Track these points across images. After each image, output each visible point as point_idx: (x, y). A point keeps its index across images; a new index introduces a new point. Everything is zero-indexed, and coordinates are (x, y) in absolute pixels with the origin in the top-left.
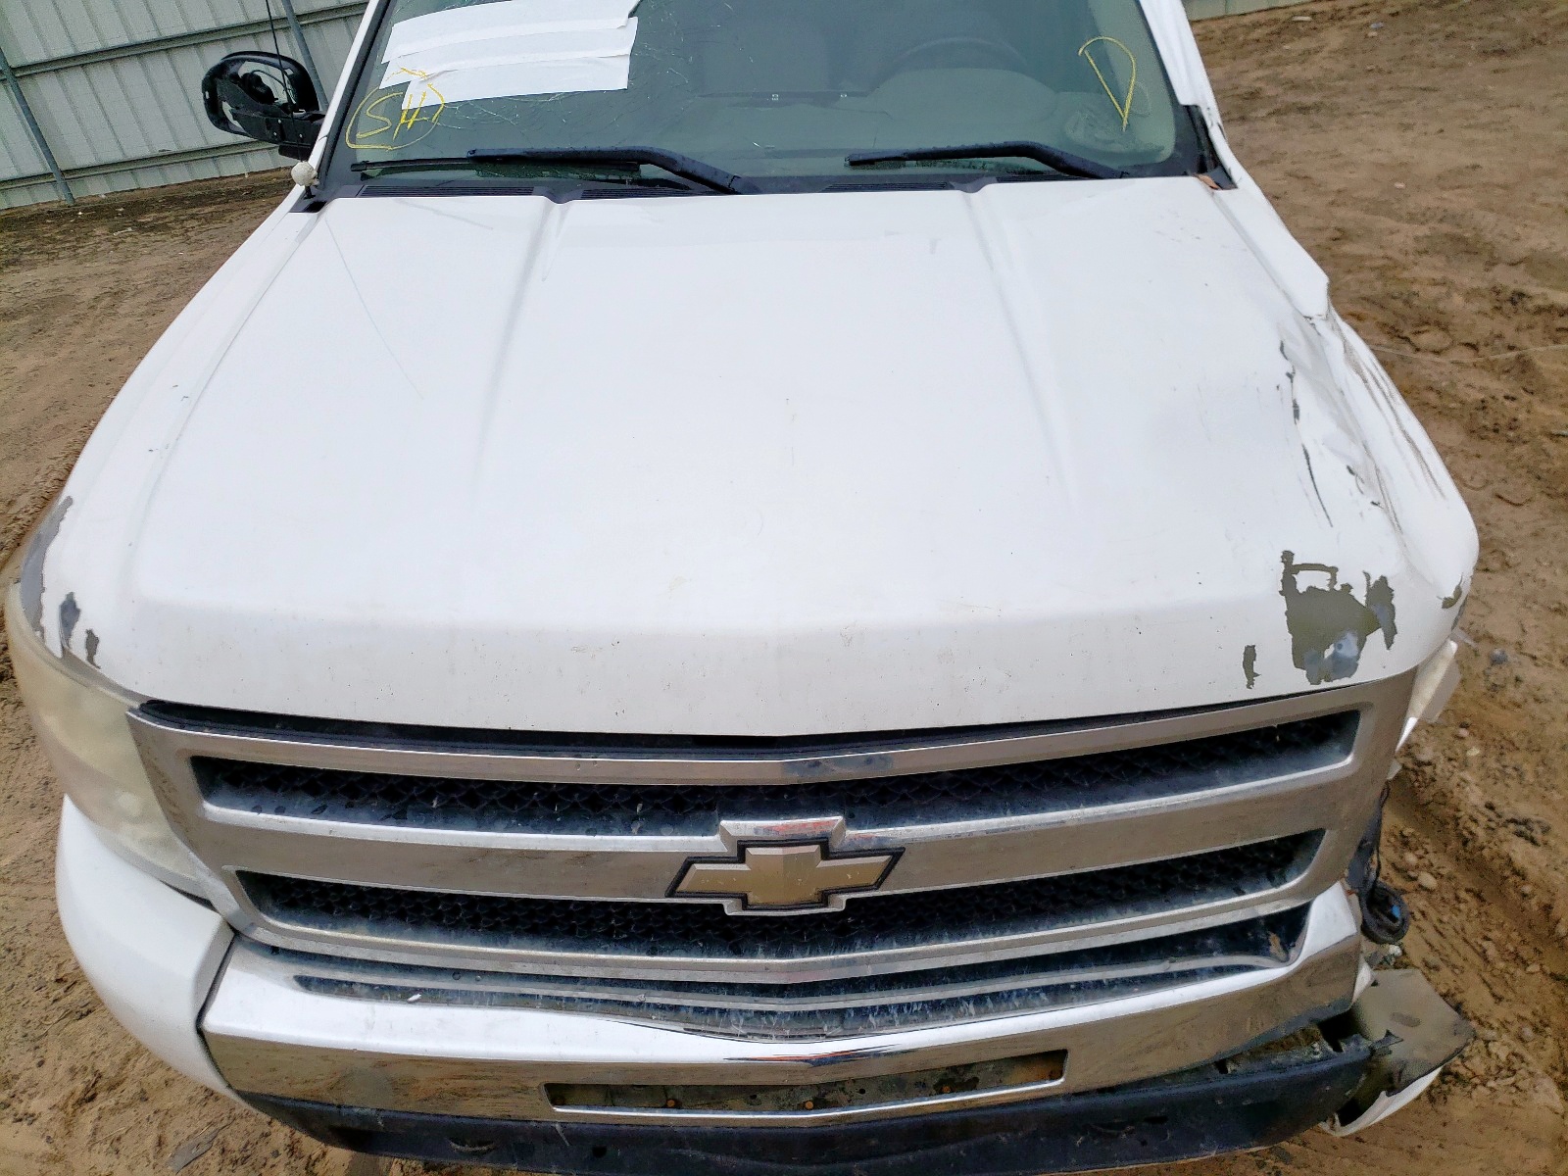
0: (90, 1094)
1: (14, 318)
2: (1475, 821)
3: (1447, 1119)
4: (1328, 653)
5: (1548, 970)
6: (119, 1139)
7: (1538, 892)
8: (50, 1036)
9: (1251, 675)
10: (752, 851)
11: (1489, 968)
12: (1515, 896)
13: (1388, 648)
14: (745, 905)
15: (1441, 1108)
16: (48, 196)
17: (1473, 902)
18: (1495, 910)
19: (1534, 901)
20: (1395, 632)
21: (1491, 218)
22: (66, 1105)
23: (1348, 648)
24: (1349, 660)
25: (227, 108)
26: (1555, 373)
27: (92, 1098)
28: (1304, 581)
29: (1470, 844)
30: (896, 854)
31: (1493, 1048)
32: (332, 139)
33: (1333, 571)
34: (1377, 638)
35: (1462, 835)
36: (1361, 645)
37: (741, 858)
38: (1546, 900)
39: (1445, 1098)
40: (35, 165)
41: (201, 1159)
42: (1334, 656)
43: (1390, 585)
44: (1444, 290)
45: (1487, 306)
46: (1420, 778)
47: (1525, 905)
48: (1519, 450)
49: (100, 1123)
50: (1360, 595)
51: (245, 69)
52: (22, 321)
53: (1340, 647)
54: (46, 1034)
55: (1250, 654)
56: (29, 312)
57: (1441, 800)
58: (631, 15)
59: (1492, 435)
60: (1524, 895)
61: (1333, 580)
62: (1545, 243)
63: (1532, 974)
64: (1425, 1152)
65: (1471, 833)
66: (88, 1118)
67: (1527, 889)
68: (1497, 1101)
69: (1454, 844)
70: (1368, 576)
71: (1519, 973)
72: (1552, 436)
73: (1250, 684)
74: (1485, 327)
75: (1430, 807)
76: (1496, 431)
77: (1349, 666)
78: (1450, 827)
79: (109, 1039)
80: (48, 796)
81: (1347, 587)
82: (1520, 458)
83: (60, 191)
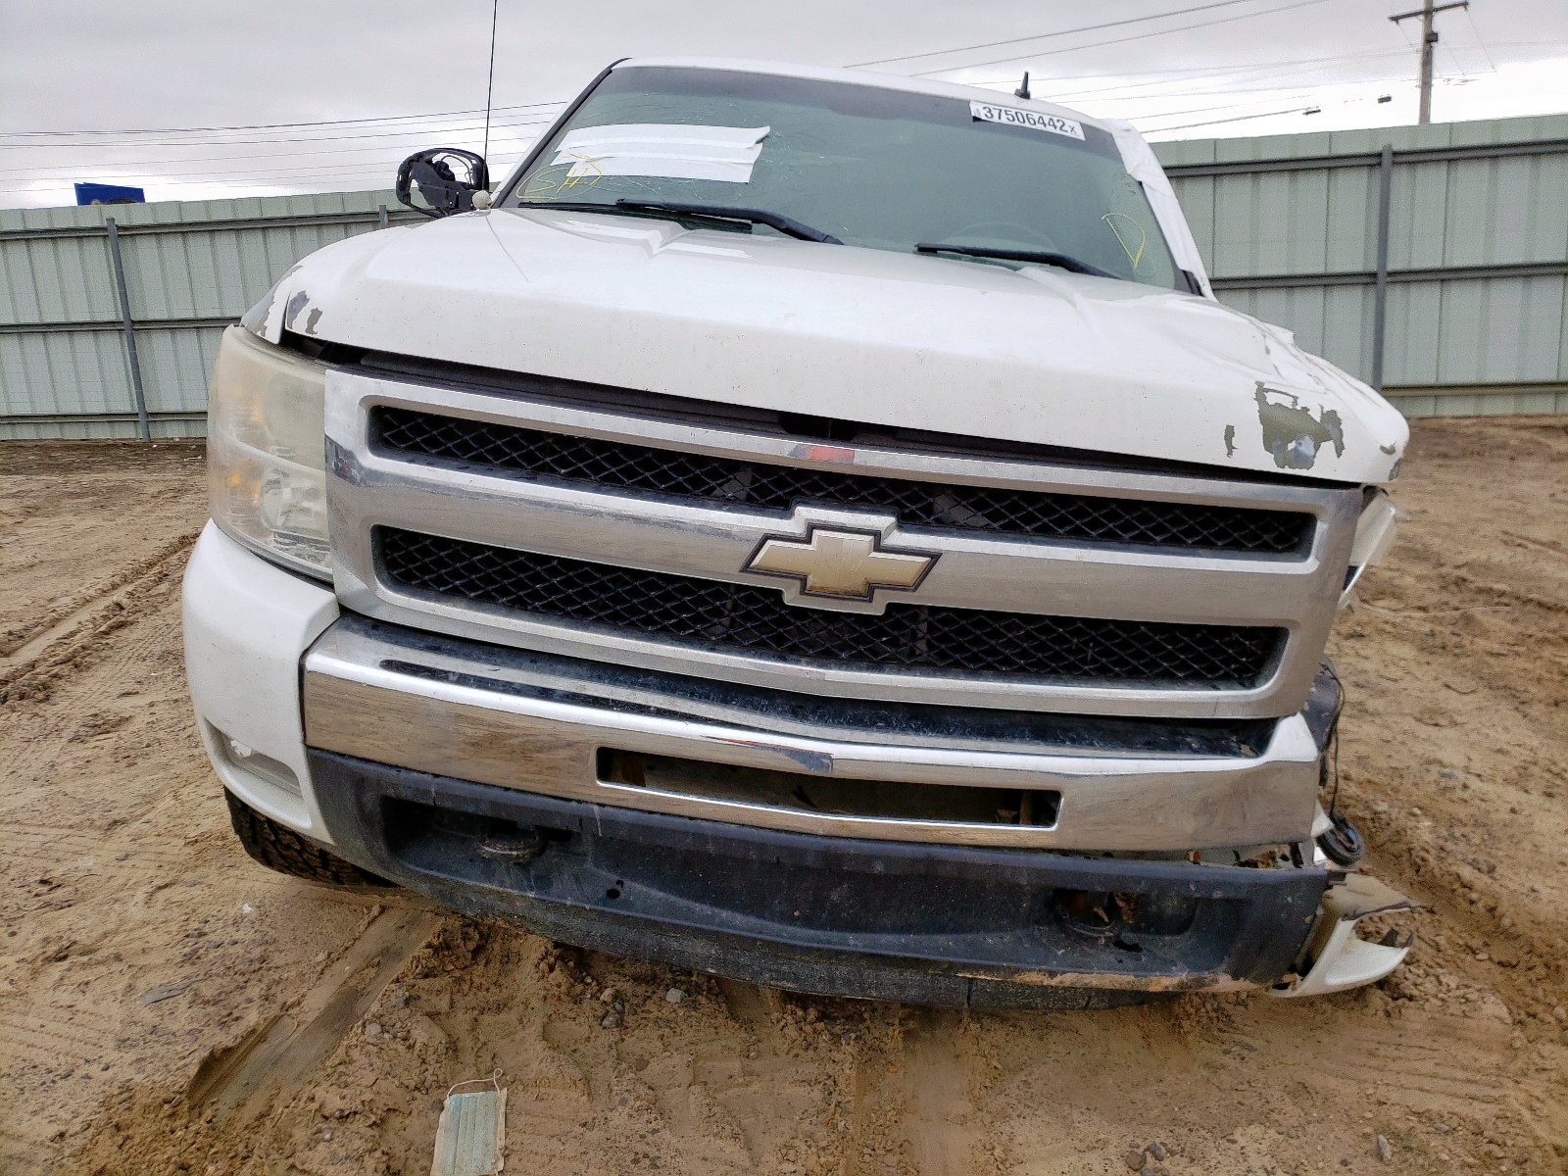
0: (62, 954)
1: (79, 497)
2: (1427, 851)
3: (1402, 1033)
4: (1291, 446)
5: (1496, 959)
6: (87, 983)
7: (1484, 898)
8: (26, 919)
9: (1230, 448)
10: (817, 533)
11: (1441, 955)
12: (1465, 905)
13: (1339, 455)
14: (804, 590)
15: (1395, 1022)
16: (127, 432)
17: (1427, 917)
18: (1448, 921)
19: (1480, 905)
20: (1343, 448)
21: (1438, 541)
22: (34, 960)
23: (1307, 446)
24: (1307, 457)
25: (414, 184)
26: (1496, 625)
27: (65, 958)
28: (1271, 399)
29: (1422, 870)
30: (935, 557)
31: (1444, 980)
32: (503, 195)
33: (1295, 398)
34: (1328, 447)
35: (1416, 863)
36: (1317, 448)
37: (808, 540)
38: (1491, 903)
39: (1400, 1012)
40: (124, 406)
41: (171, 1000)
42: (1295, 449)
43: (1339, 415)
44: (1397, 574)
45: (1436, 587)
46: (1377, 825)
47: (1473, 909)
48: (1463, 661)
49: (69, 974)
50: (1317, 416)
51: (436, 159)
52: (86, 500)
53: (1300, 444)
54: (23, 917)
55: (1230, 433)
56: (94, 494)
57: (1395, 838)
58: (758, 142)
59: (1440, 651)
60: (1472, 902)
61: (1295, 402)
62: (1484, 557)
63: (1481, 960)
64: (1382, 1052)
65: (1423, 860)
66: (56, 970)
67: (1474, 896)
68: (1448, 1012)
69: (1410, 873)
70: (1322, 408)
71: (1469, 958)
72: (1492, 654)
73: (1230, 453)
74: (1432, 598)
75: (1386, 847)
76: (1444, 648)
77: (1308, 462)
78: (1404, 859)
79: (88, 923)
80: (53, 774)
81: (1305, 409)
82: (1465, 665)
83: (140, 430)
